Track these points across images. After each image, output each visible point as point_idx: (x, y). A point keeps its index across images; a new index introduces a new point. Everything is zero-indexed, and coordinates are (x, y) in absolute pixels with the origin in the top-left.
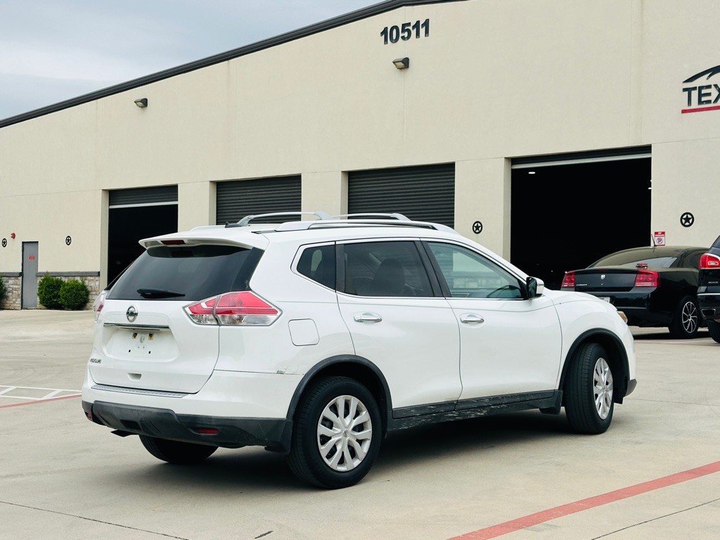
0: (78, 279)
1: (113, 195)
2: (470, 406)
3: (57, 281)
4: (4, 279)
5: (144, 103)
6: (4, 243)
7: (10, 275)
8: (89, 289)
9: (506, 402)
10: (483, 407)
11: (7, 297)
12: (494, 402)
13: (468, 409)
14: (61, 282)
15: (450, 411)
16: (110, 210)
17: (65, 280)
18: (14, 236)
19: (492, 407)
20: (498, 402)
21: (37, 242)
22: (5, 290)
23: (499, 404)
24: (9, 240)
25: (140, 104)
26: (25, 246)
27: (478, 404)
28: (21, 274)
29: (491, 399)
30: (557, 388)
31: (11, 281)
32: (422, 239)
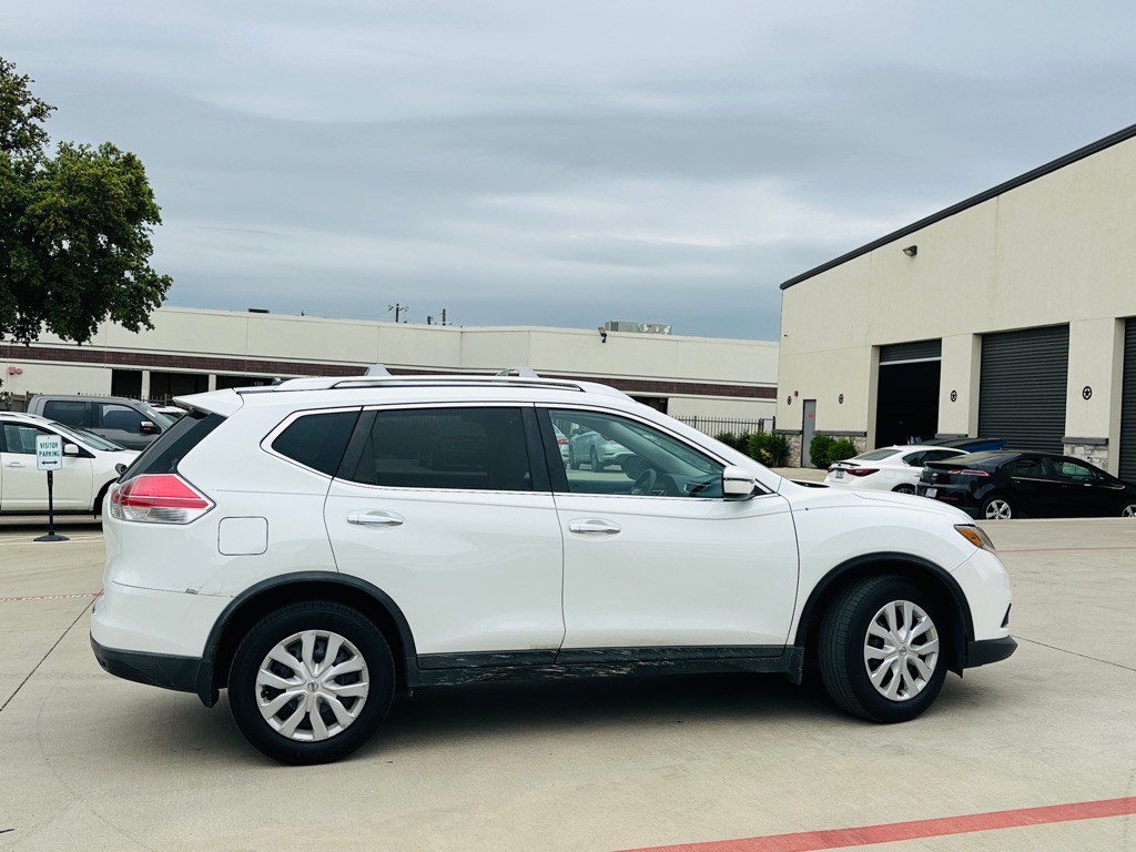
0: (847, 438)
1: (884, 351)
2: (589, 658)
3: (828, 441)
4: (787, 437)
5: (913, 251)
6: (789, 401)
7: (792, 433)
8: (857, 449)
9: (671, 657)
10: (624, 664)
11: (789, 455)
12: (643, 656)
13: (588, 663)
14: (832, 440)
15: (549, 664)
16: (880, 367)
17: (836, 439)
18: (797, 394)
19: (641, 663)
20: (653, 657)
21: (815, 400)
22: (788, 448)
23: (657, 660)
24: (793, 397)
25: (909, 252)
26: (807, 404)
27: (607, 657)
28: (802, 432)
29: (632, 650)
30: (791, 642)
31: (793, 439)
32: (537, 405)
